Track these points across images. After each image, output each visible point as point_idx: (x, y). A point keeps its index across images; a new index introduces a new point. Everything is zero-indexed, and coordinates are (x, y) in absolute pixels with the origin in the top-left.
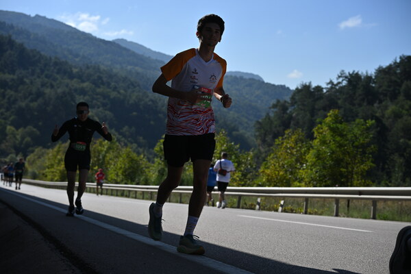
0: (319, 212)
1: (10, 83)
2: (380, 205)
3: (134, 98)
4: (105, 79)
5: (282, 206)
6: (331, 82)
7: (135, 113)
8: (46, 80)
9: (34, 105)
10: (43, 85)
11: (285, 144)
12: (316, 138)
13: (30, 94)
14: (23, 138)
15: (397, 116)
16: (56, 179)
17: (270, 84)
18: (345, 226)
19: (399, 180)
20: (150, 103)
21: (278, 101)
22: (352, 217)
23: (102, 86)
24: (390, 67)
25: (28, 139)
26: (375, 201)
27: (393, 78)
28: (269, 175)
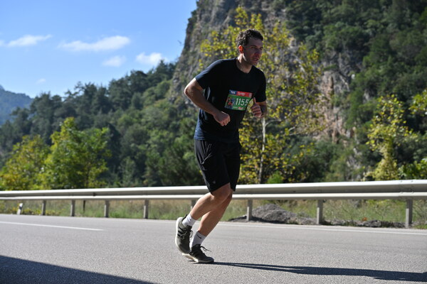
0: (57, 213)
2: (112, 204)
5: (21, 208)
6: (69, 92)
11: (24, 149)
12: (53, 144)
15: (129, 123)
17: (10, 92)
18: (80, 226)
19: (129, 181)
21: (19, 109)
22: (87, 216)
24: (122, 81)
26: (107, 201)
27: (125, 90)
28: (7, 180)
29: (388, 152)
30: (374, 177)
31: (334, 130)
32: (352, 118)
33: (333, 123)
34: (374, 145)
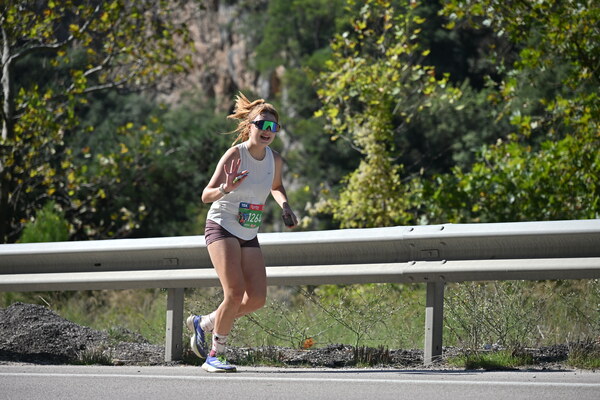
29: (378, 142)
30: (335, 216)
31: (222, 75)
32: (274, 37)
33: (219, 53)
34: (336, 122)
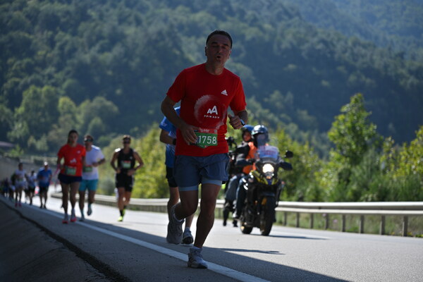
1: (63, 20)
3: (289, 37)
4: (235, 5)
7: (291, 66)
8: (127, 10)
9: (107, 57)
10: (122, 20)
13: (100, 37)
14: (88, 119)
16: (149, 193)
20: (320, 46)
23: (229, 18)
25: (97, 121)
